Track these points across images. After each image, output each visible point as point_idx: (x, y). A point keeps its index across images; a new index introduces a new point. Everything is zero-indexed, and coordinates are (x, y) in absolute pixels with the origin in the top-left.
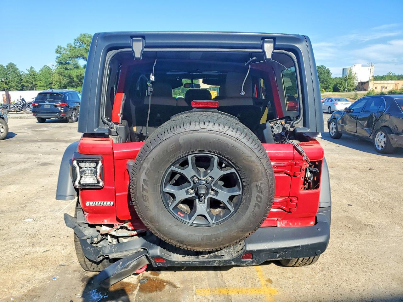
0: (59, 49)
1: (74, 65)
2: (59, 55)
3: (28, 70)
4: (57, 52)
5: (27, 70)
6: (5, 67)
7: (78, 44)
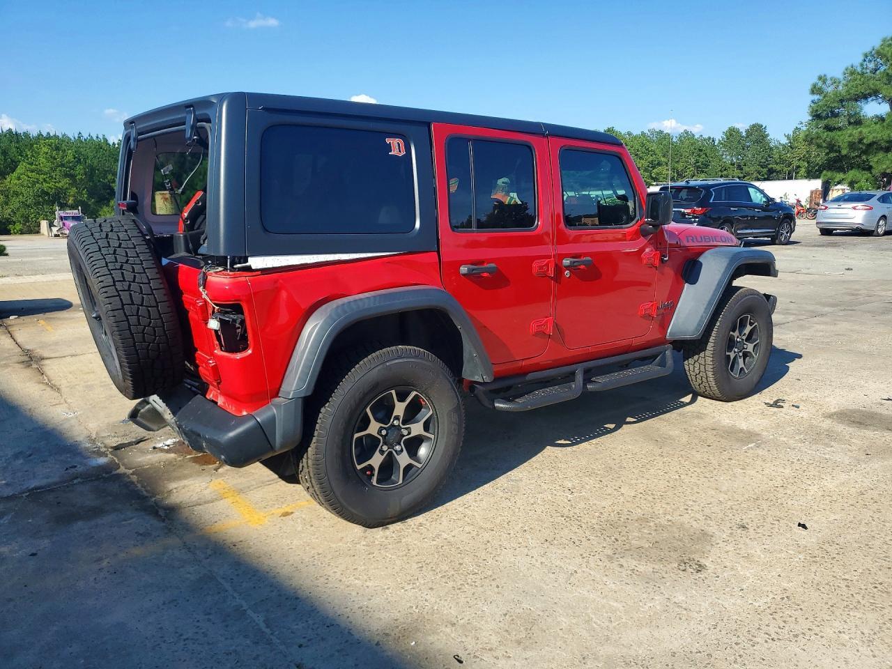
0: (820, 84)
1: (850, 116)
2: (816, 97)
3: (788, 137)
4: (813, 92)
5: (786, 136)
6: (744, 134)
7: (872, 66)
